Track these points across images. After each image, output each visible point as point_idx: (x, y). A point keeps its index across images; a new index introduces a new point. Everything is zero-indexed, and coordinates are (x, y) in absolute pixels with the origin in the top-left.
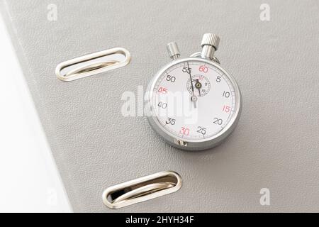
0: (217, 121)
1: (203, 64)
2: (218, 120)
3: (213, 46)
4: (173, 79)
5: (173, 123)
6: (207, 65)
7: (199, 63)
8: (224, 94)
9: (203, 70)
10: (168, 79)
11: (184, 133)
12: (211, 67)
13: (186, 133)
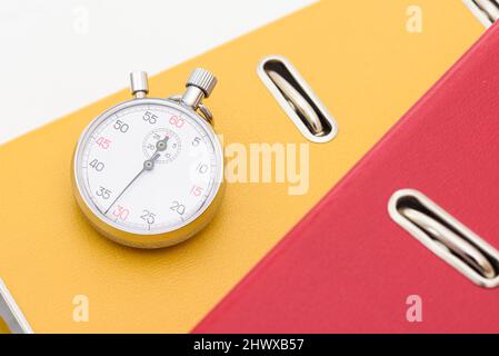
0: (176, 206)
1: (178, 114)
2: (178, 206)
3: (203, 90)
4: (125, 128)
5: (106, 196)
6: (183, 116)
7: (172, 111)
9: (176, 123)
10: (117, 126)
11: (120, 215)
12: (190, 120)
13: (123, 216)
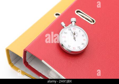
0: (83, 44)
1: (74, 27)
4: (66, 33)
6: (75, 27)
8: (83, 35)
9: (74, 29)
12: (77, 28)
